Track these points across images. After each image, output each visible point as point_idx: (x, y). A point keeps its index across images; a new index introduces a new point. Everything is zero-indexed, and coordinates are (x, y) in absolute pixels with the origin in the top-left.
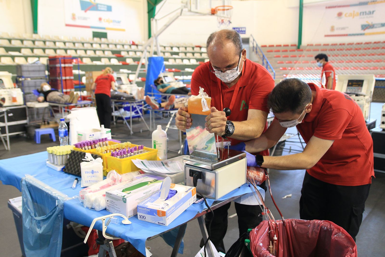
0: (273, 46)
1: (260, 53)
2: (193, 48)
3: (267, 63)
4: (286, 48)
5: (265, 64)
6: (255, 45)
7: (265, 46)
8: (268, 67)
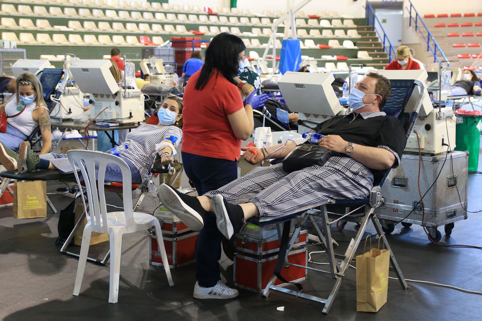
0: (445, 16)
1: (422, 29)
2: (306, 20)
3: (436, 46)
4: (468, 20)
5: (432, 48)
6: (414, 15)
7: (432, 16)
8: (438, 53)
